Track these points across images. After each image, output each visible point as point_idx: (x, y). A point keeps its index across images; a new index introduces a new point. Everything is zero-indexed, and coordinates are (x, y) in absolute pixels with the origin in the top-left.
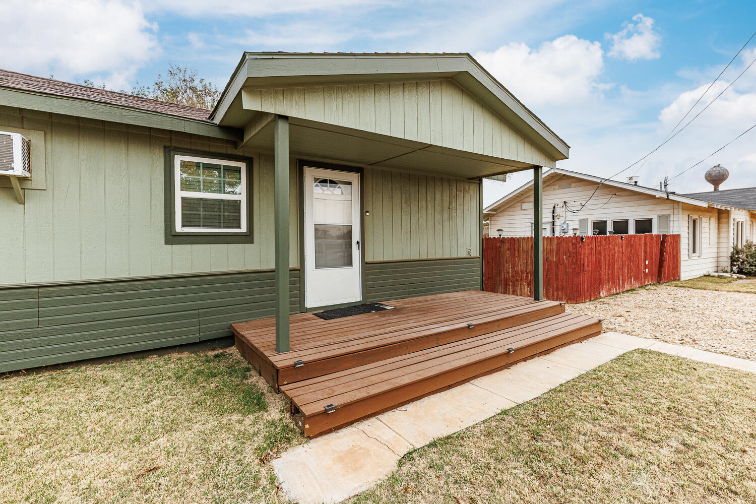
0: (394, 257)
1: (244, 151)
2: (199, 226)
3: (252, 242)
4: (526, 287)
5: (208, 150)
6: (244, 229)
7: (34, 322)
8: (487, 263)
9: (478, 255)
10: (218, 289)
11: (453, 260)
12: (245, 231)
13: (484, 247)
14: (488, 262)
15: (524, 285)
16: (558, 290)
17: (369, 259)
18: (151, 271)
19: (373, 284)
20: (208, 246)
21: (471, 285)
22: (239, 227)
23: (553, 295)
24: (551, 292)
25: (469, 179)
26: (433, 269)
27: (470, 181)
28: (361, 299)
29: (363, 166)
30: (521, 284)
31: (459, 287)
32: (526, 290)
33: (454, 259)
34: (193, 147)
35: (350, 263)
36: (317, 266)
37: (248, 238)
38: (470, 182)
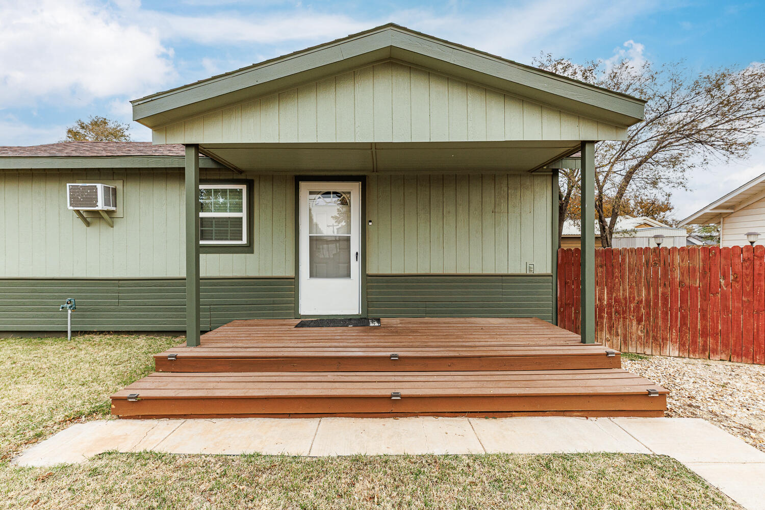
0: (405, 271)
1: (246, 175)
2: (211, 239)
3: (252, 252)
4: (635, 323)
5: (219, 178)
6: (244, 241)
7: (116, 302)
8: (563, 284)
9: (549, 272)
10: (224, 291)
11: (501, 278)
12: (246, 243)
13: (560, 262)
14: (566, 283)
15: (631, 320)
16: (704, 334)
17: (371, 270)
18: (179, 274)
19: (377, 298)
20: (218, 255)
21: (532, 312)
22: (241, 240)
23: (694, 342)
24: (689, 336)
25: (532, 172)
26: (466, 287)
27: (533, 173)
28: (360, 313)
29: (366, 174)
30: (624, 318)
31: (511, 312)
32: (634, 328)
33: (502, 276)
34: (208, 178)
35: (348, 275)
36: (311, 276)
37: (249, 248)
38: (534, 175)
